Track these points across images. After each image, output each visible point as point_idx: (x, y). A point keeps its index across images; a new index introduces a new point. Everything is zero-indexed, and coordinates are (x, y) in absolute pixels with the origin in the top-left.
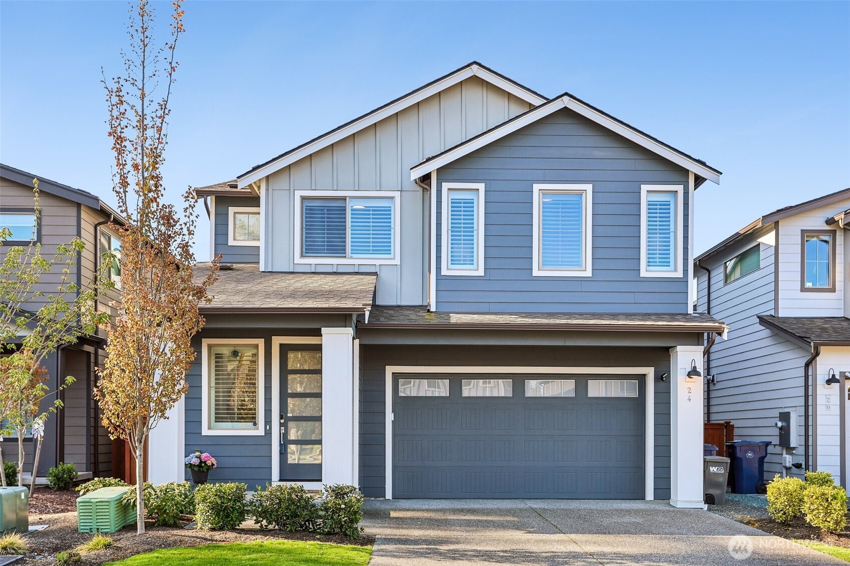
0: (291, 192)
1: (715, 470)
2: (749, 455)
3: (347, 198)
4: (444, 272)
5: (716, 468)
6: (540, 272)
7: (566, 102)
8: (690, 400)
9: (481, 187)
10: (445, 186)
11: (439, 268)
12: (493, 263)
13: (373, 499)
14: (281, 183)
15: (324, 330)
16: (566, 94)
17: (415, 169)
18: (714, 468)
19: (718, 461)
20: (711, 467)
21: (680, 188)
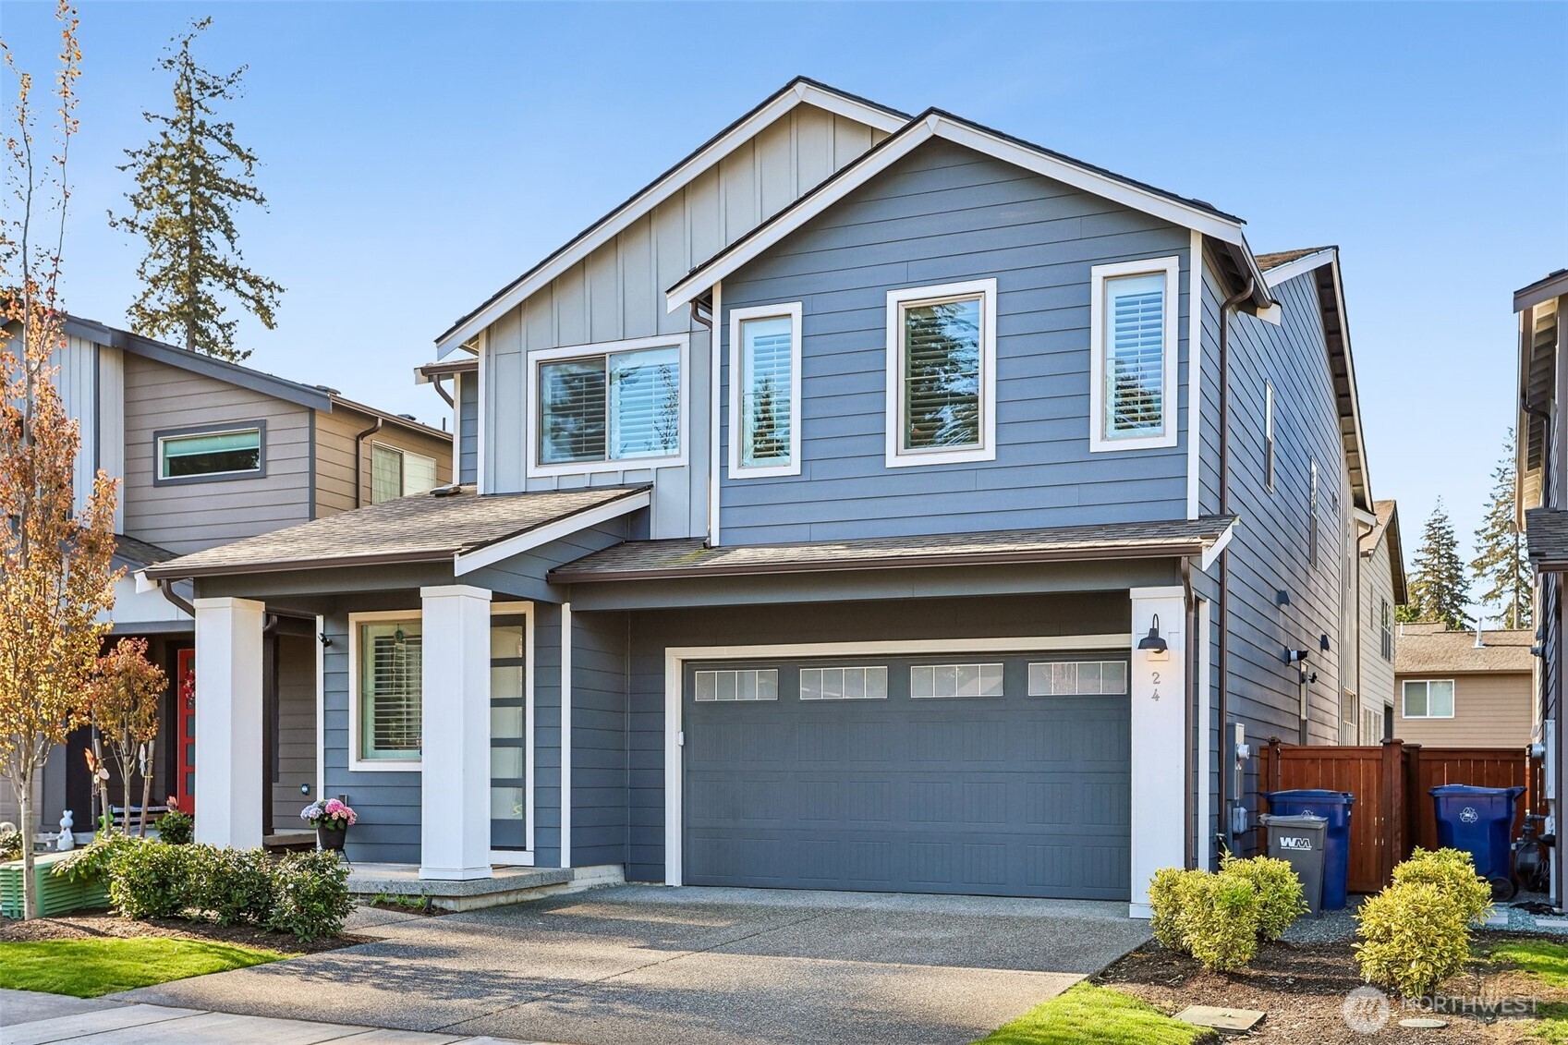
0: (522, 354)
1: (1292, 844)
2: (1467, 815)
3: (607, 356)
4: (734, 473)
5: (1295, 840)
6: (899, 458)
7: (933, 126)
8: (1156, 697)
9: (795, 309)
10: (736, 315)
11: (724, 467)
12: (818, 449)
13: (647, 884)
14: (508, 341)
15: (425, 592)
16: (932, 111)
17: (673, 292)
18: (1288, 839)
19: (1295, 825)
20: (1282, 839)
21: (1171, 264)
